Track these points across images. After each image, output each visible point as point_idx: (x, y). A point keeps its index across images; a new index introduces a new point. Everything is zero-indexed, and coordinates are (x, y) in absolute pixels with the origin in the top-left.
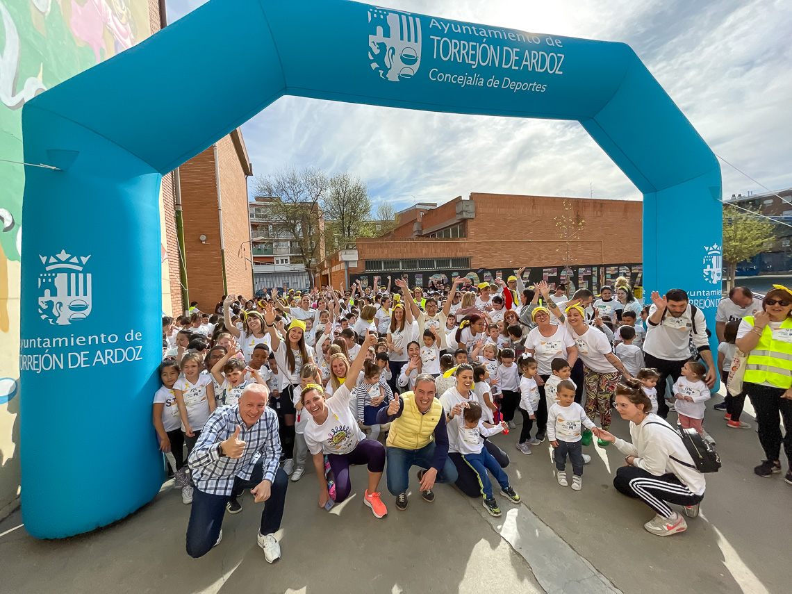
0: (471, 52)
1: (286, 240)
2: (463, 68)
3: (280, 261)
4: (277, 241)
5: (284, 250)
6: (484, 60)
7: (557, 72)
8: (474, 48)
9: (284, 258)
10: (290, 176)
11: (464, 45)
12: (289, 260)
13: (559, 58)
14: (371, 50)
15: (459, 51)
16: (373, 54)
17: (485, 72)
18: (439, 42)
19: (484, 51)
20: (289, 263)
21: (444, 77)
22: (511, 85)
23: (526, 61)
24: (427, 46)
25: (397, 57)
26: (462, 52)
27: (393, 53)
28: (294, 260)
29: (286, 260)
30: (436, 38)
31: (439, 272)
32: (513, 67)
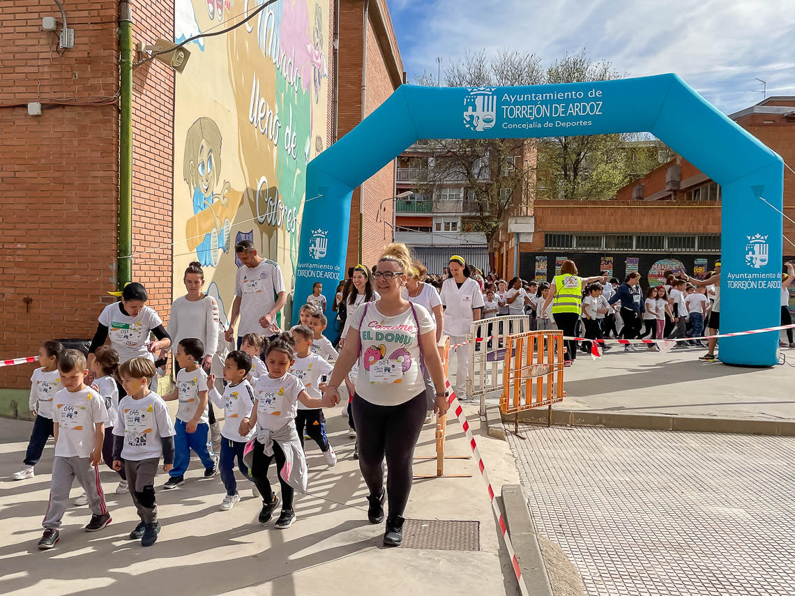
0: (529, 111)
1: (458, 186)
2: (525, 120)
3: (443, 226)
4: (441, 187)
5: (450, 205)
6: (538, 114)
7: (597, 113)
8: (531, 109)
9: (451, 221)
10: (472, 71)
11: (524, 108)
12: (459, 224)
13: (598, 105)
14: (465, 119)
15: (521, 112)
16: (466, 121)
17: (542, 120)
18: (507, 109)
19: (539, 110)
20: (458, 230)
21: (511, 126)
22: (563, 124)
23: (571, 110)
24: (499, 112)
25: (481, 120)
26: (523, 112)
27: (478, 118)
28: (468, 225)
29: (454, 224)
30: (505, 107)
31: (669, 257)
32: (561, 115)
